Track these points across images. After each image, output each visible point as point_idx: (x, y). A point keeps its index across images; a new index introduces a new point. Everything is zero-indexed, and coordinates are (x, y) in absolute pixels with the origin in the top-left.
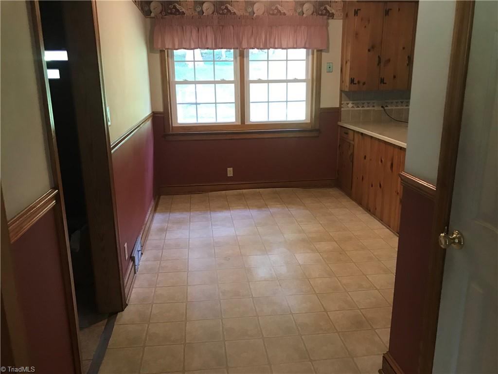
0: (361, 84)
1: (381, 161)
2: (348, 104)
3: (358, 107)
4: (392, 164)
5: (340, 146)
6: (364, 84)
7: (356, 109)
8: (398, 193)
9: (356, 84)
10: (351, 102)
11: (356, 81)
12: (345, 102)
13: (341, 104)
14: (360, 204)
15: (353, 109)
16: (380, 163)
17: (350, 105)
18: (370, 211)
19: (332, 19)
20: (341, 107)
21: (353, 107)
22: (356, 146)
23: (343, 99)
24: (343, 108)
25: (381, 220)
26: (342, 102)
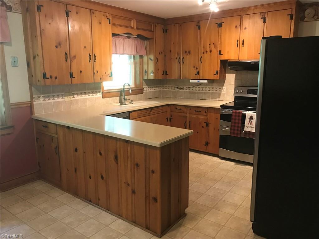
0: (54, 79)
1: (100, 154)
2: (39, 97)
3: (49, 99)
4: (116, 157)
5: (37, 139)
6: (56, 78)
7: (48, 102)
8: (128, 185)
9: (48, 78)
11: (48, 76)
12: (36, 96)
13: (32, 98)
14: (76, 194)
15: (44, 102)
16: (99, 155)
17: (42, 98)
18: (90, 201)
19: (11, 11)
20: (32, 101)
21: (44, 100)
22: (61, 138)
23: (34, 93)
24: (35, 101)
25: (108, 209)
26: (34, 96)
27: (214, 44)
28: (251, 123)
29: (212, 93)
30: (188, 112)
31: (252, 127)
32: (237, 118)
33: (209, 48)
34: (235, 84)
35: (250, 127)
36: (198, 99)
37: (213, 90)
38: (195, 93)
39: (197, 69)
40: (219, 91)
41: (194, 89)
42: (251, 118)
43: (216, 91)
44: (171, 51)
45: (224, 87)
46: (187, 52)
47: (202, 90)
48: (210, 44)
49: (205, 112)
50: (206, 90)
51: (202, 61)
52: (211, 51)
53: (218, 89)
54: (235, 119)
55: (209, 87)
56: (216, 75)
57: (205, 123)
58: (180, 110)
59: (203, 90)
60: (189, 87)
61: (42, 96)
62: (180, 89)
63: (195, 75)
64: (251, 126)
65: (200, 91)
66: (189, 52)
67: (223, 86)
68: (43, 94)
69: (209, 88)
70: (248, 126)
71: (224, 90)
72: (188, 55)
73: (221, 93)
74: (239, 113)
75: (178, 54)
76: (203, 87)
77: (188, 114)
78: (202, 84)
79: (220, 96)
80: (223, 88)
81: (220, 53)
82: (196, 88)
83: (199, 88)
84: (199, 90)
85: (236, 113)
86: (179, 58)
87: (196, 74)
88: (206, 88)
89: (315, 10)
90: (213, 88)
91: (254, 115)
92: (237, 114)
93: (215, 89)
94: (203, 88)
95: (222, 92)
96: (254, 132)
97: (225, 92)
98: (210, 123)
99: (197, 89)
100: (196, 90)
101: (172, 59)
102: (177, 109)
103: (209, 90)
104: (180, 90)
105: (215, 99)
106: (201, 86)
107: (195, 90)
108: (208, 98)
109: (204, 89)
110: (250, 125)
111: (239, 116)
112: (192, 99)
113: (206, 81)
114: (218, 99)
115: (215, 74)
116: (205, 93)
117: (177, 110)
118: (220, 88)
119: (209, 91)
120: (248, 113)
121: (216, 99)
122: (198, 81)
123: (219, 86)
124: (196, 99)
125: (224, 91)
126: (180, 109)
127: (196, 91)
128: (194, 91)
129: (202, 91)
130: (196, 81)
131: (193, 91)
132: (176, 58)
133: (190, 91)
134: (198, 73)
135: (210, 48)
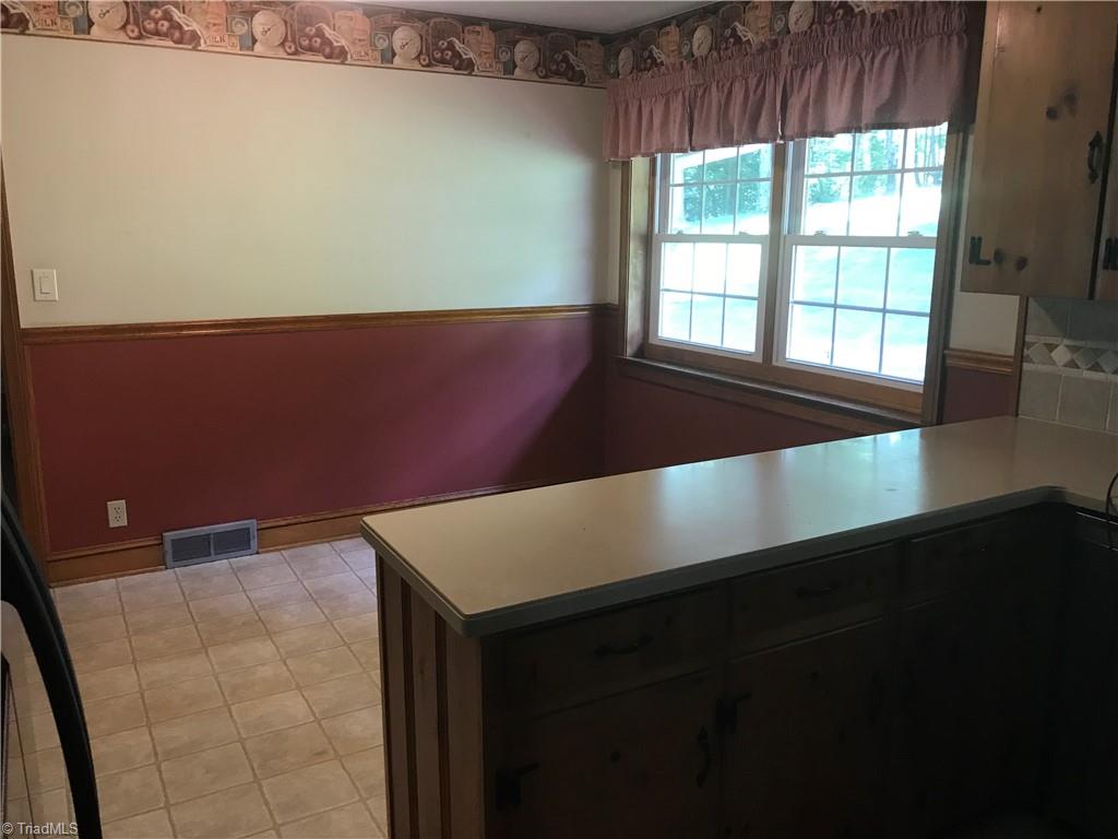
0: (1010, 264)
2: (1051, 347)
3: (1096, 367)
6: (1022, 263)
7: (1088, 374)
9: (988, 263)
10: (1066, 342)
12: (1041, 340)
13: (1021, 344)
15: (1073, 372)
17: (1061, 355)
20: (1020, 356)
21: (1072, 364)
23: (1032, 325)
24: (1031, 361)
26: (1028, 338)
61: (1067, 346)
68: (1070, 337)
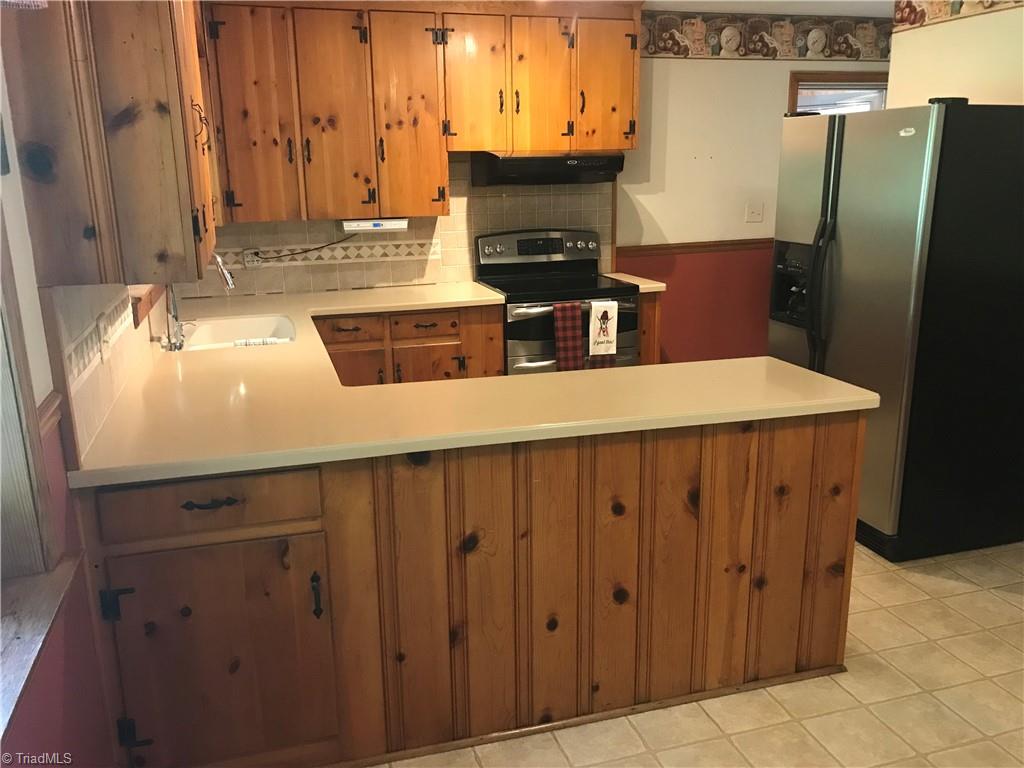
1: (618, 509)
4: (694, 497)
8: (741, 569)
27: (423, 97)
28: (604, 330)
29: (394, 265)
30: (387, 332)
31: (608, 342)
32: (569, 324)
33: (408, 110)
34: (469, 227)
35: (602, 343)
36: (345, 289)
37: (397, 254)
38: (331, 268)
39: (368, 181)
40: (420, 254)
41: (326, 253)
42: (605, 316)
43: (410, 254)
44: (245, 114)
45: (434, 241)
46: (323, 122)
47: (359, 256)
48: (410, 98)
49: (454, 325)
50: (372, 255)
51: (385, 156)
52: (415, 122)
53: (415, 249)
54: (565, 329)
55: (385, 243)
56: (438, 200)
57: (455, 358)
58: (355, 332)
59: (361, 257)
60: (306, 251)
62: (266, 260)
63: (364, 202)
64: (606, 339)
65: (350, 261)
66: (332, 122)
67: (431, 238)
69: (384, 247)
70: (600, 340)
71: (437, 248)
72: (329, 130)
73: (426, 260)
74: (573, 308)
75: (282, 127)
76: (358, 245)
77: (387, 342)
78: (355, 234)
79: (424, 270)
80: (431, 244)
81: (446, 128)
82: (333, 250)
83: (345, 249)
84: (347, 257)
85: (564, 309)
86: (290, 141)
87: (367, 199)
88: (372, 248)
89: (650, 31)
90: (397, 247)
91: (611, 308)
92: (569, 314)
93: (404, 250)
94: (359, 248)
95: (431, 257)
96: (615, 352)
97: (438, 257)
98: (470, 358)
99: (339, 252)
100: (333, 258)
101: (255, 144)
102: (340, 330)
103: (385, 255)
104: (265, 265)
105: (406, 281)
106: (352, 241)
107: (330, 259)
108: (383, 280)
109: (365, 251)
110: (603, 338)
111: (574, 318)
112: (321, 291)
113: (403, 224)
114: (416, 282)
115: (437, 197)
116: (369, 266)
117: (343, 333)
118: (422, 245)
119: (382, 256)
120: (598, 306)
121: (411, 280)
122: (375, 225)
123: (417, 238)
124: (336, 290)
125: (434, 253)
126: (357, 329)
127: (332, 262)
128: (326, 262)
129: (360, 260)
130: (367, 226)
131: (320, 262)
132: (275, 142)
133: (307, 263)
134: (372, 196)
135: (412, 111)
